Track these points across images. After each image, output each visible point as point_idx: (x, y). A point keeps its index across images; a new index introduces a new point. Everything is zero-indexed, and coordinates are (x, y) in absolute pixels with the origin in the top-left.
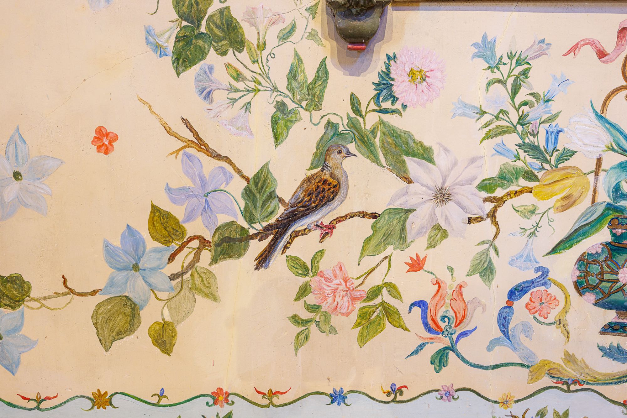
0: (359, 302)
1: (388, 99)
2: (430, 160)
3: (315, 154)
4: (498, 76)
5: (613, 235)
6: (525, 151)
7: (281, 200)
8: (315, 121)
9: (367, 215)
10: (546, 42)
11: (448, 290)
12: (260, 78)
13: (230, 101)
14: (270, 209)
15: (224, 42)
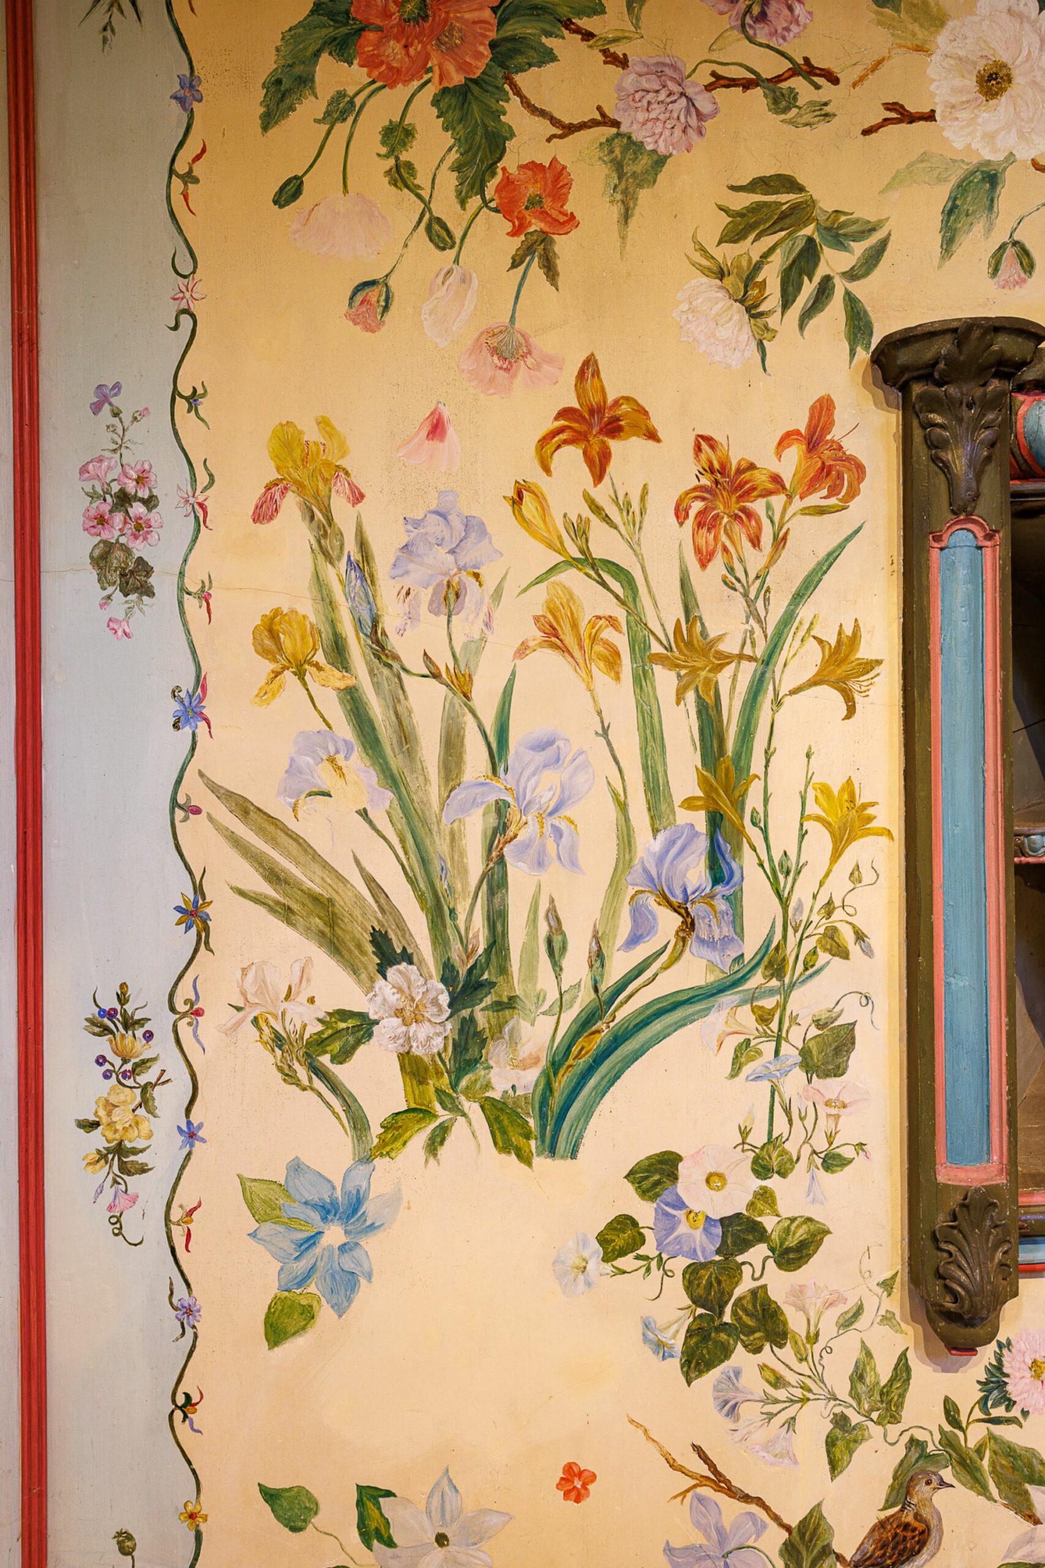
1: (1001, 1403)
3: (892, 1487)
7: (839, 1557)
8: (892, 1438)
12: (810, 1383)
13: (765, 1416)
15: (757, 1335)
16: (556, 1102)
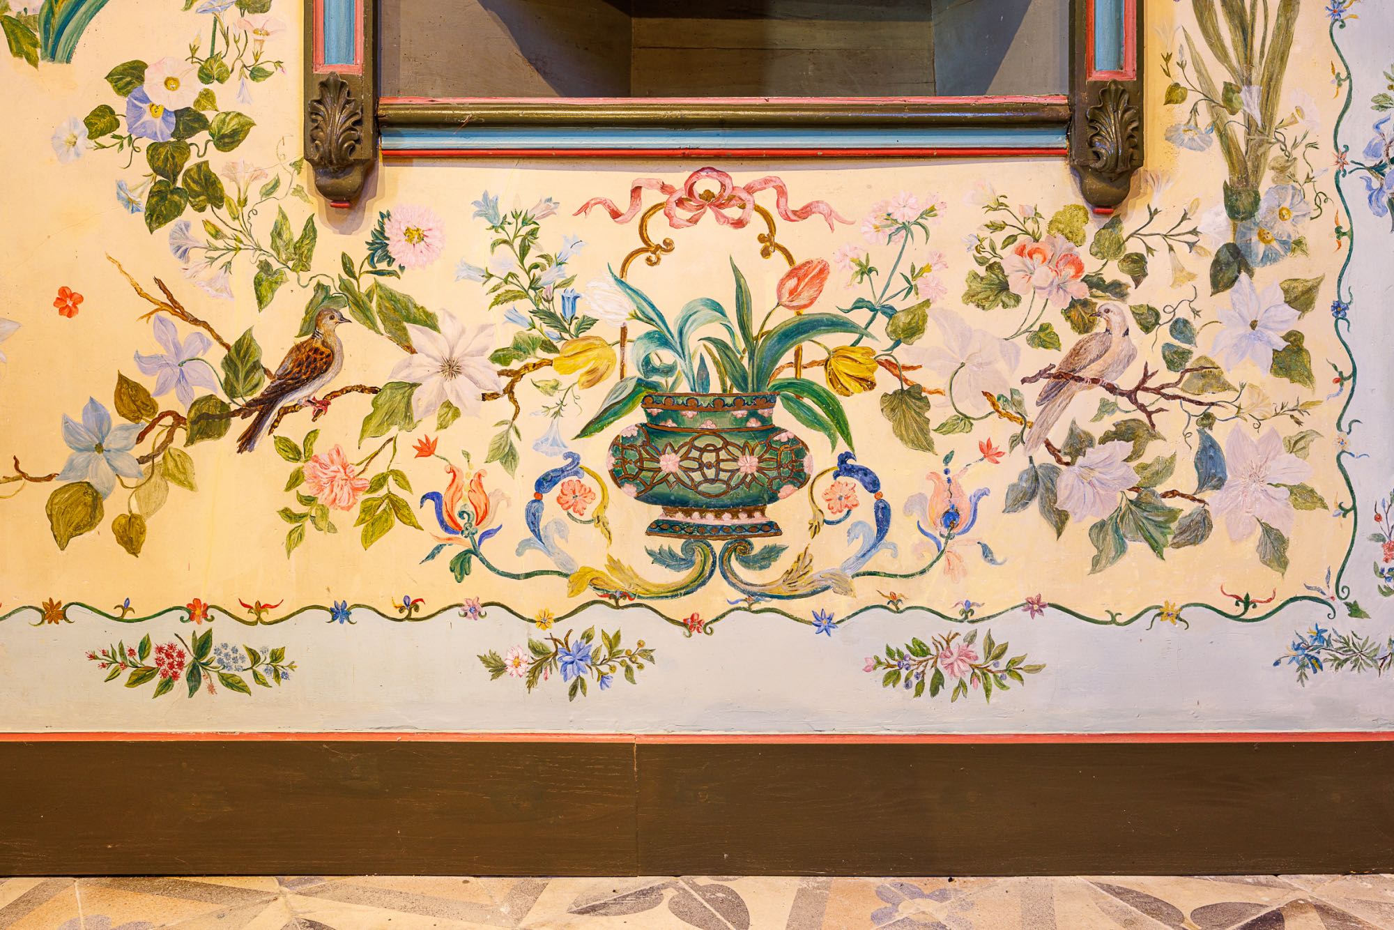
0: (361, 493)
1: (384, 260)
2: (434, 327)
3: (304, 320)
4: (503, 236)
5: (649, 415)
6: (541, 319)
7: (266, 371)
8: (304, 282)
9: (366, 389)
10: (554, 200)
11: (464, 479)
12: (241, 236)
13: (209, 260)
14: (254, 382)
15: (202, 198)
16: (56, 21)
